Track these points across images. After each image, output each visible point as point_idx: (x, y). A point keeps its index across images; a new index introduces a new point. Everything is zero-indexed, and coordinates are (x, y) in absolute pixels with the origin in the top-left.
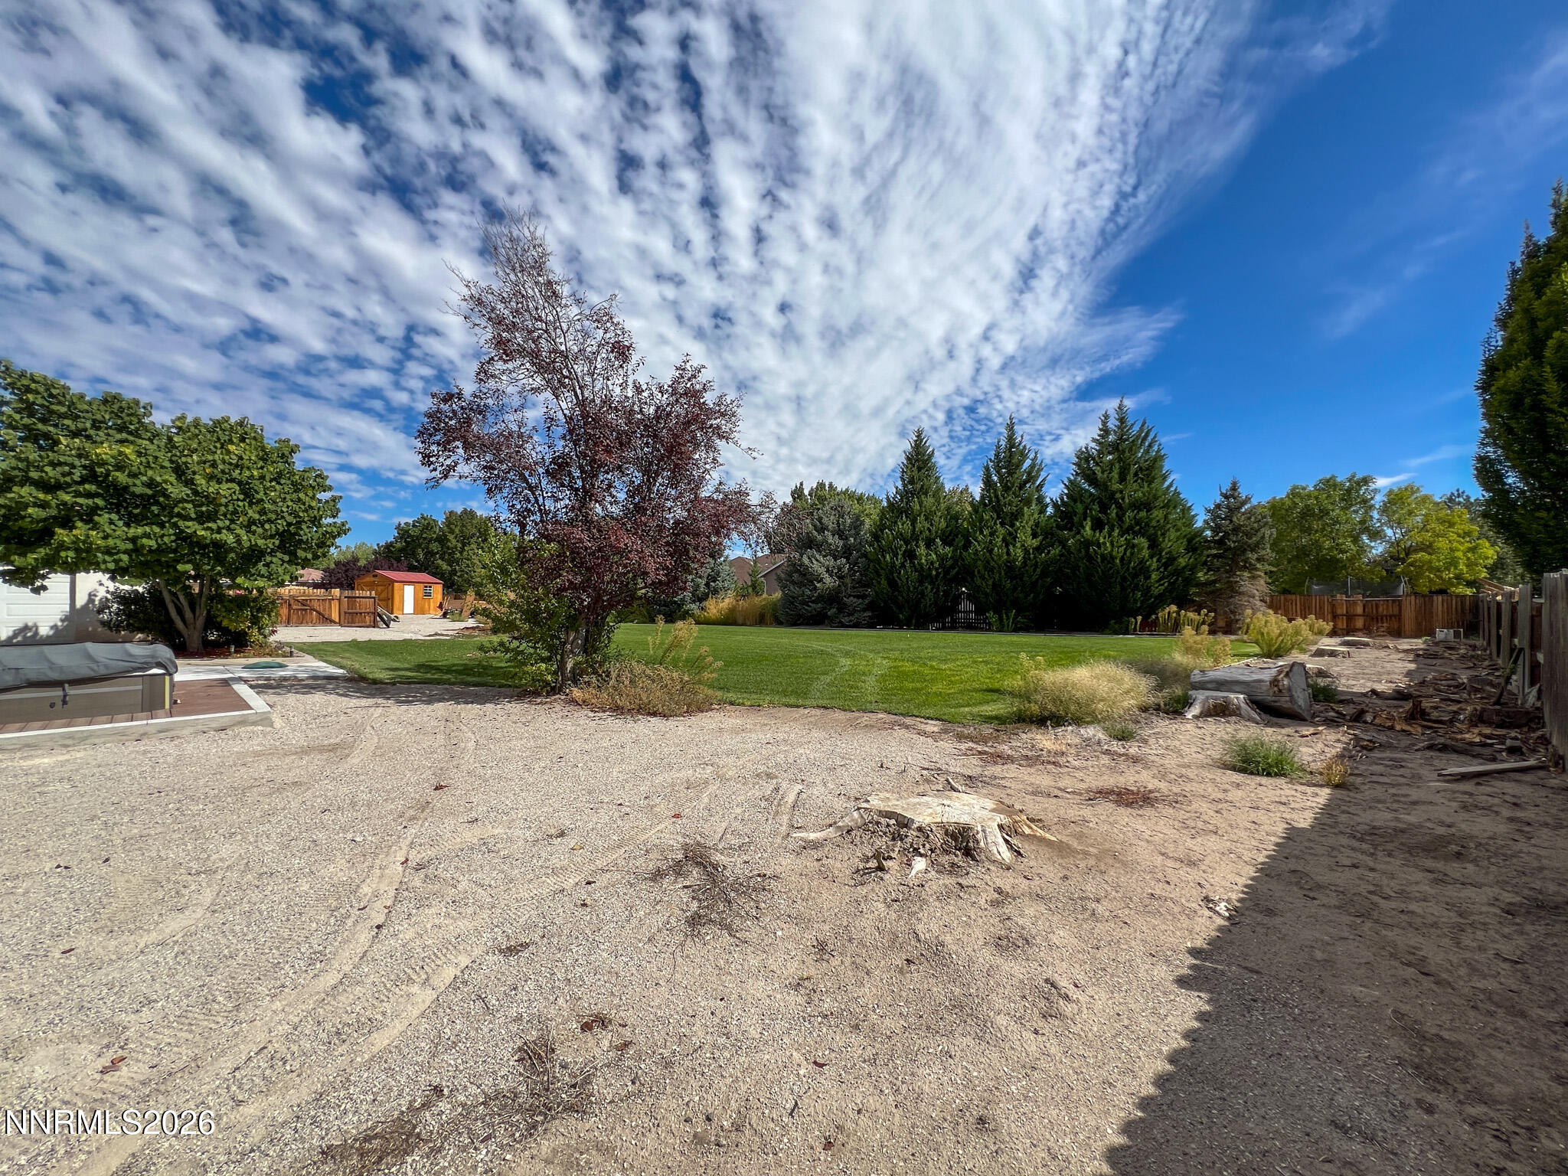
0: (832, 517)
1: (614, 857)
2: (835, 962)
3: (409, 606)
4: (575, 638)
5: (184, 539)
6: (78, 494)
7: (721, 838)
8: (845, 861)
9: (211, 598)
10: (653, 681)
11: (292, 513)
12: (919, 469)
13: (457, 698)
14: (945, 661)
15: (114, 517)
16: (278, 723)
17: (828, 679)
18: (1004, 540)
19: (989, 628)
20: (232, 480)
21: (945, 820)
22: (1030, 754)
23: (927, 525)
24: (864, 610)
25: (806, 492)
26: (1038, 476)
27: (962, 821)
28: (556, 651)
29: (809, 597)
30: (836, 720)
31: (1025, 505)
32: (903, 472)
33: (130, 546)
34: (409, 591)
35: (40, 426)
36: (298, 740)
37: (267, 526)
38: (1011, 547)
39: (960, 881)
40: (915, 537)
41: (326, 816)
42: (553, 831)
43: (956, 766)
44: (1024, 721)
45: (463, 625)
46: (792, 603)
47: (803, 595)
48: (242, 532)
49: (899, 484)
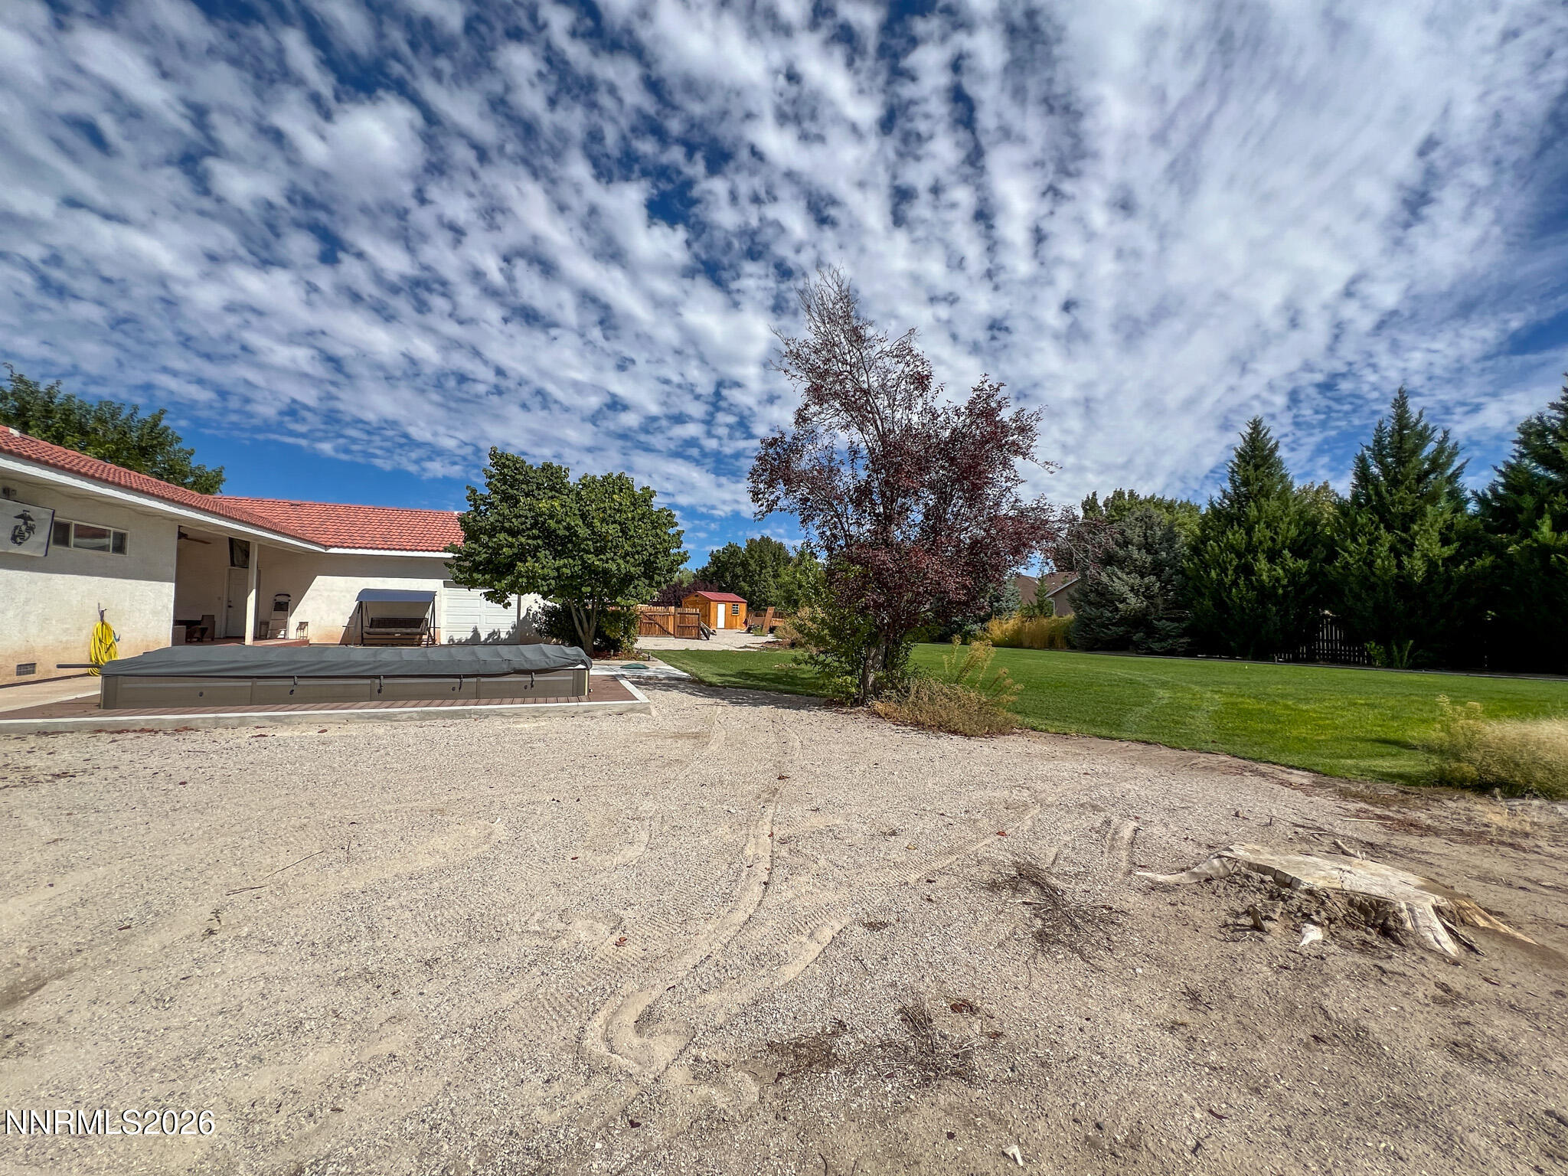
0: (1138, 530)
1: (948, 862)
2: (1216, 1015)
3: (721, 623)
4: (875, 654)
5: (585, 568)
6: (529, 537)
7: (1054, 862)
8: (1211, 911)
9: (599, 613)
10: (951, 700)
11: (653, 546)
12: (1257, 467)
13: (776, 703)
14: (1307, 701)
15: (547, 552)
16: (654, 713)
17: (1145, 711)
18: (1392, 549)
19: (1369, 663)
20: (614, 522)
21: (1347, 888)
22: (1466, 828)
23: (1268, 533)
24: (1182, 636)
25: (1100, 503)
26: (1449, 463)
27: (1373, 892)
28: (858, 665)
29: (1108, 619)
30: (1163, 757)
31: (1427, 502)
32: (1233, 471)
33: (556, 574)
34: (721, 608)
35: (510, 491)
36: (671, 726)
37: (636, 557)
38: (1405, 558)
39: (1380, 964)
40: (1252, 549)
41: (705, 790)
42: (885, 829)
43: (1347, 828)
44: (1449, 784)
45: (764, 639)
46: (1087, 625)
47: (1102, 616)
48: (621, 561)
49: (1228, 486)
